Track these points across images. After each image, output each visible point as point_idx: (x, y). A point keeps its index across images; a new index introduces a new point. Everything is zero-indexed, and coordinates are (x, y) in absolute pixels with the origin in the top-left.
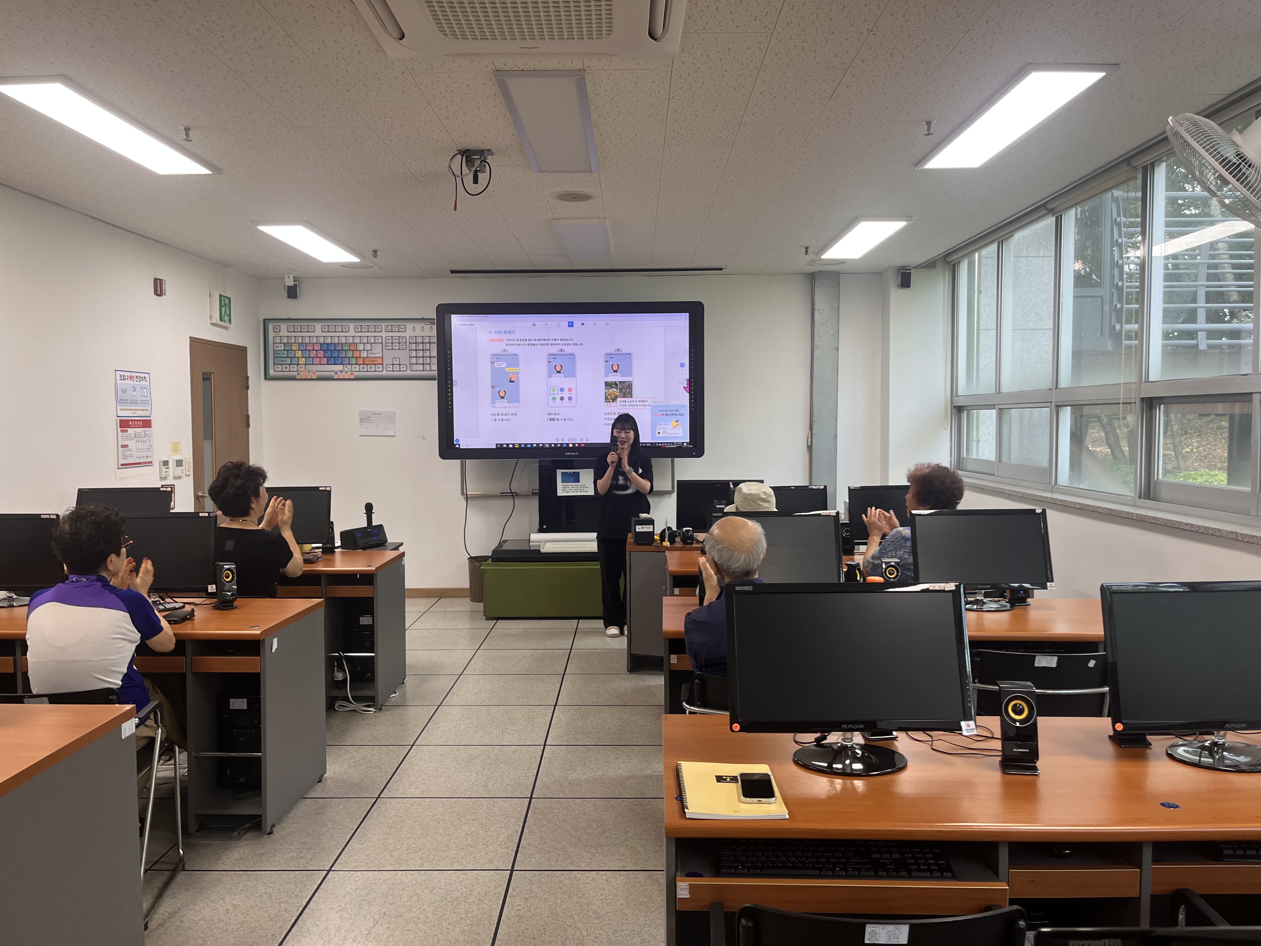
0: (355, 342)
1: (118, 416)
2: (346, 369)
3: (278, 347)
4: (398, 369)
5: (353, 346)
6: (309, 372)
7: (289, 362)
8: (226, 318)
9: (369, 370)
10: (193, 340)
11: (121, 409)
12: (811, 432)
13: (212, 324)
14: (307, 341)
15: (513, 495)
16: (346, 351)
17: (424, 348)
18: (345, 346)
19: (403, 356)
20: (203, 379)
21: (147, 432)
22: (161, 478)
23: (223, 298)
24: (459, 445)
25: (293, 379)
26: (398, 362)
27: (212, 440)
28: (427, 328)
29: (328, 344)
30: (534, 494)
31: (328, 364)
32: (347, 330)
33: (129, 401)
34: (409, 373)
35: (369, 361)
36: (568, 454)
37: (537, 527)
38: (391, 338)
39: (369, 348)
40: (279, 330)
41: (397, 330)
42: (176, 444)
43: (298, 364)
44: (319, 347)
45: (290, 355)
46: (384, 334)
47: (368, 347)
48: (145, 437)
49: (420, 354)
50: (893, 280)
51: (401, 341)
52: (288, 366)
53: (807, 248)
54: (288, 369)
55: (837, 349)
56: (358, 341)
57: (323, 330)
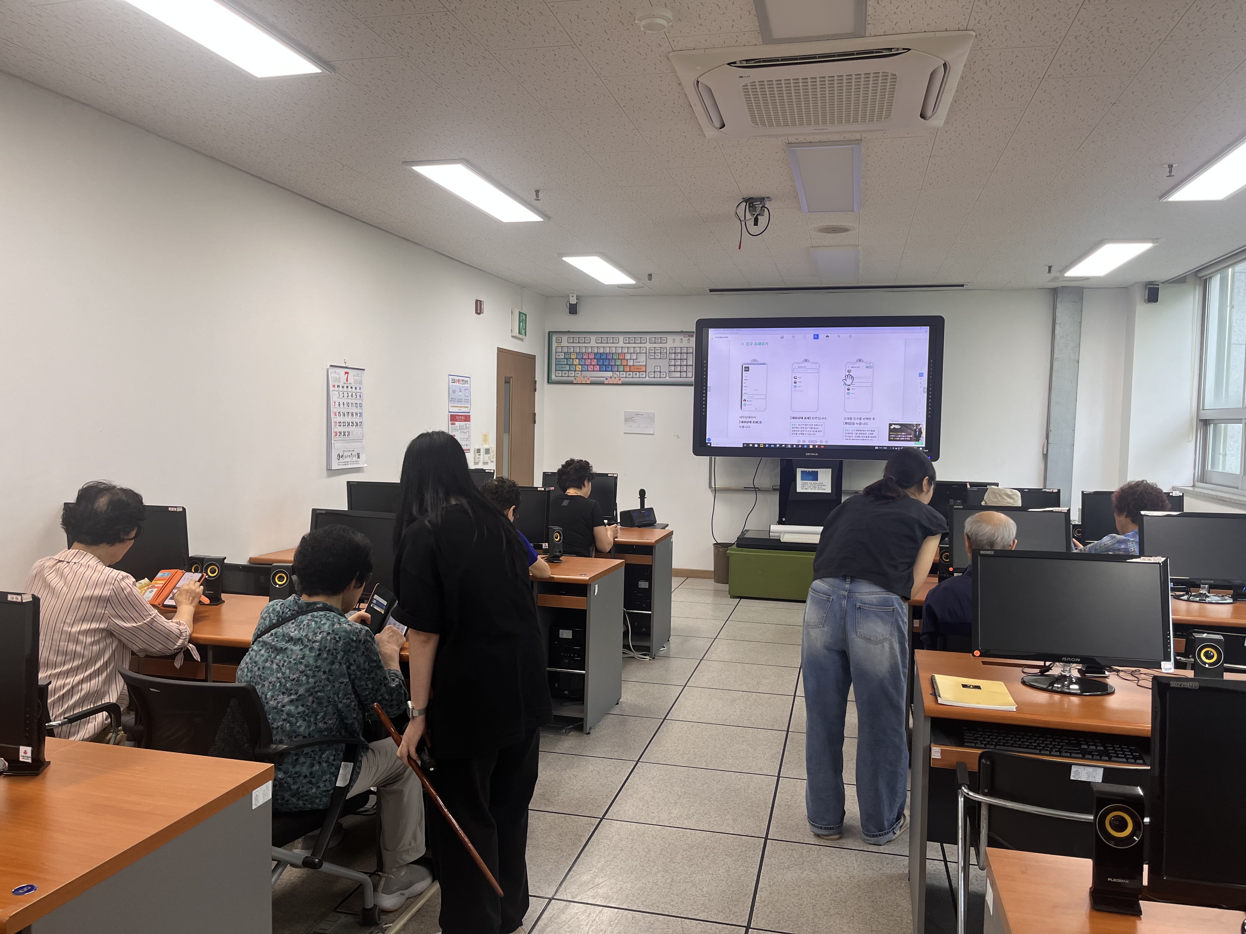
0: (623, 352)
1: (449, 412)
2: (615, 375)
3: (559, 356)
4: (659, 376)
5: (621, 356)
6: (584, 377)
7: (568, 369)
8: (523, 331)
9: (634, 376)
10: (500, 351)
11: (451, 406)
12: (1047, 441)
13: (513, 337)
14: (584, 351)
15: (756, 490)
16: (615, 360)
17: (682, 358)
18: (615, 355)
19: (664, 365)
20: (505, 382)
21: (467, 425)
22: (475, 463)
23: (521, 315)
24: (711, 443)
25: (571, 383)
26: (659, 370)
27: (509, 433)
28: (685, 339)
29: (600, 353)
30: (774, 490)
31: (600, 371)
32: (617, 341)
33: (457, 400)
34: (668, 379)
35: (634, 368)
36: (809, 454)
37: (777, 519)
38: (654, 349)
39: (635, 357)
40: (560, 341)
41: (660, 341)
42: (485, 436)
43: (575, 371)
44: (593, 356)
45: (569, 363)
46: (648, 345)
48: (466, 429)
49: (678, 363)
50: (1139, 295)
51: (662, 351)
52: (567, 372)
53: (1050, 268)
54: (567, 375)
55: (1078, 362)
56: (626, 351)
57: (597, 341)
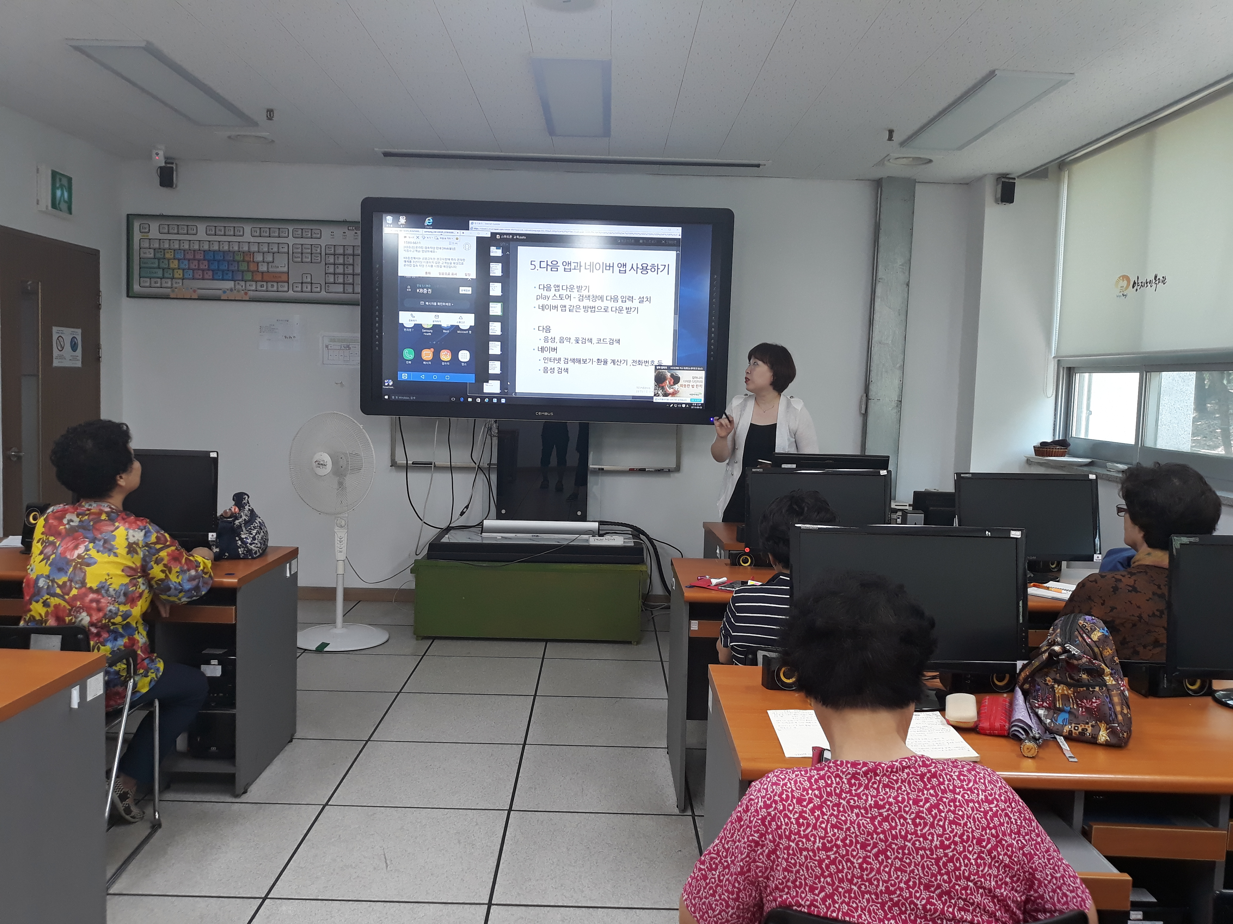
0: (251, 250)
2: (238, 286)
3: (145, 253)
4: (309, 289)
5: (248, 257)
6: (187, 288)
7: (161, 275)
9: (270, 288)
12: (867, 396)
14: (187, 247)
16: (238, 262)
17: (345, 262)
18: (237, 255)
19: (317, 272)
23: (58, 177)
24: (389, 395)
25: (167, 297)
26: (309, 280)
28: (350, 234)
29: (214, 251)
30: (490, 468)
31: (213, 279)
32: (241, 233)
34: (323, 294)
35: (270, 277)
37: (494, 510)
38: (300, 246)
39: (271, 260)
40: (147, 230)
41: (309, 235)
43: (173, 278)
44: (202, 255)
45: (162, 265)
46: (291, 241)
47: (269, 258)
49: (340, 270)
50: (990, 192)
51: (314, 251)
52: (159, 280)
54: (159, 285)
55: (908, 285)
56: (256, 249)
57: (208, 232)
